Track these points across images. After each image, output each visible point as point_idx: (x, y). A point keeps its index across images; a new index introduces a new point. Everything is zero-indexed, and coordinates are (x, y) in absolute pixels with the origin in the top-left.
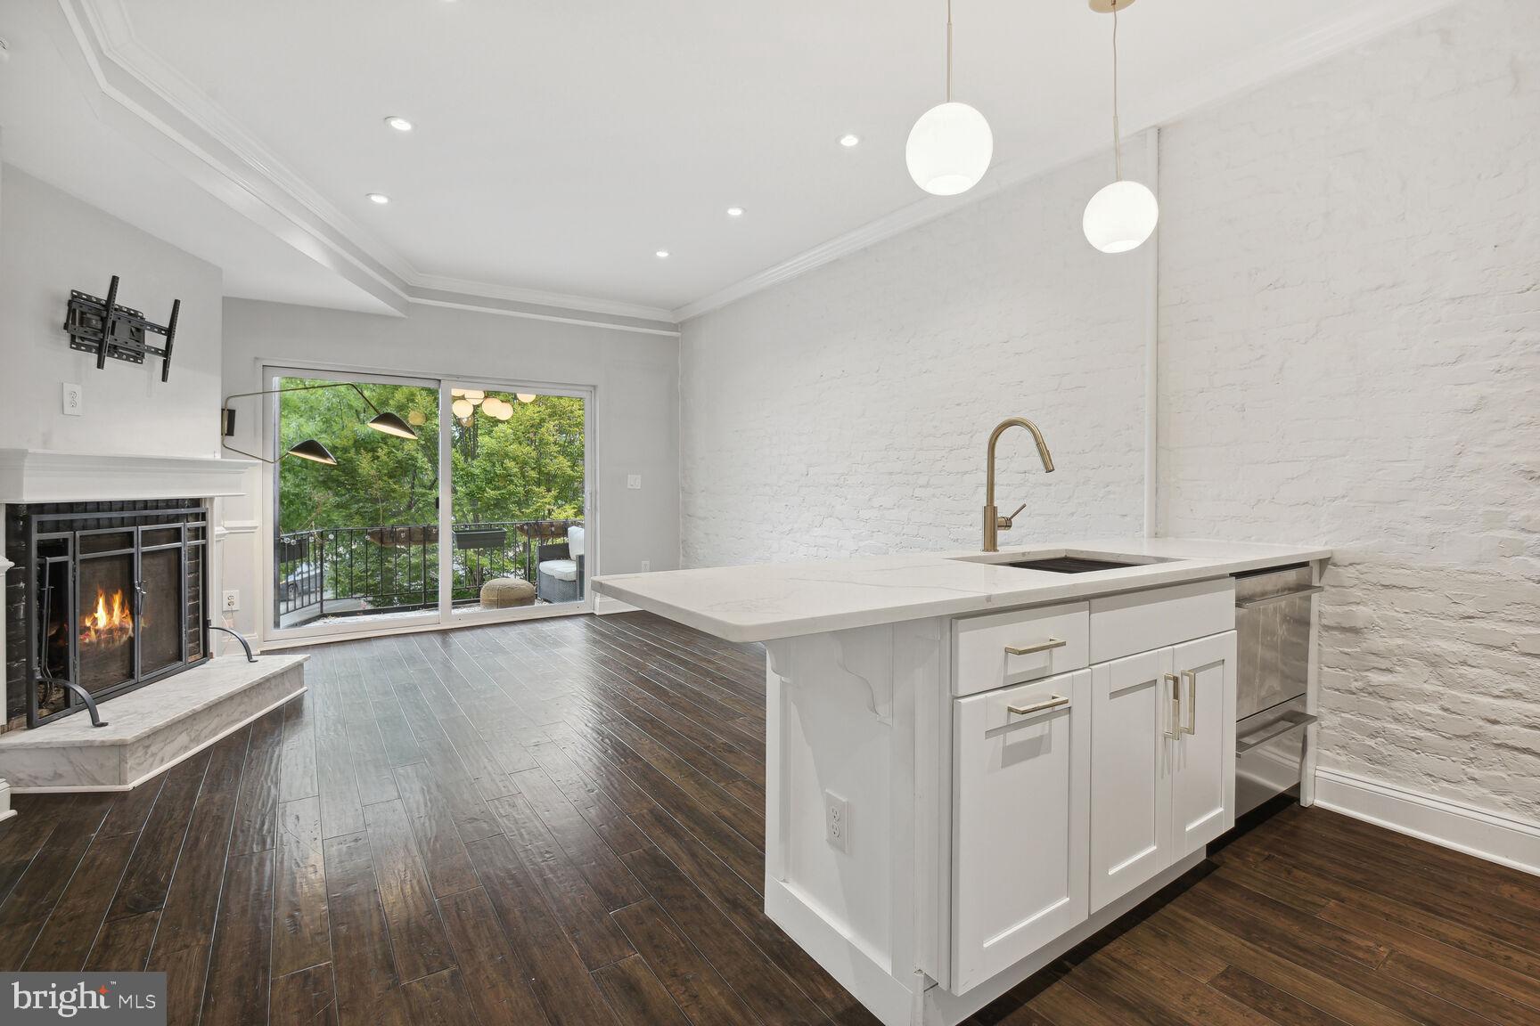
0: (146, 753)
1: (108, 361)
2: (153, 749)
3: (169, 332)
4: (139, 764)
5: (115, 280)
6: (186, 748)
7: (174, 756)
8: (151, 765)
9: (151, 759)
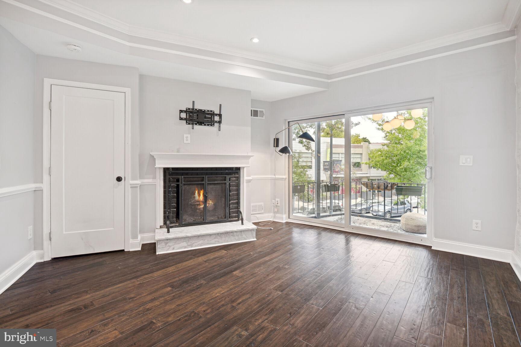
0: (166, 245)
1: (195, 126)
2: (170, 244)
3: (220, 115)
4: (163, 248)
5: (193, 102)
6: (185, 247)
7: (179, 249)
8: (168, 249)
9: (168, 247)
